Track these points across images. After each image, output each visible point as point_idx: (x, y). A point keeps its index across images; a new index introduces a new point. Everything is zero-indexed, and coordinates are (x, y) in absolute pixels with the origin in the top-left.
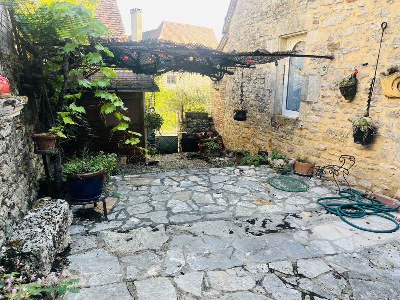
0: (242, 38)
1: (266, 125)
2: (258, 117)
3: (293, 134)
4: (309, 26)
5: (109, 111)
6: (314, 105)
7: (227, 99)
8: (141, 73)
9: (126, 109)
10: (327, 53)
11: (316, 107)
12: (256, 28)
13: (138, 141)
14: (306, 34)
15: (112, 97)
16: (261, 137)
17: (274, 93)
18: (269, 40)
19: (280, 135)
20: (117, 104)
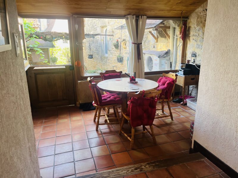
0: (90, 25)
1: (99, 60)
2: (97, 57)
3: (107, 62)
4: (107, 24)
5: (38, 53)
6: (111, 51)
7: (87, 50)
8: (47, 41)
9: (43, 53)
10: (112, 34)
11: (111, 52)
12: (93, 22)
13: (47, 61)
14: (107, 26)
15: (39, 50)
16: (99, 65)
17: (100, 47)
18: (98, 27)
19: (103, 63)
20: (40, 51)
